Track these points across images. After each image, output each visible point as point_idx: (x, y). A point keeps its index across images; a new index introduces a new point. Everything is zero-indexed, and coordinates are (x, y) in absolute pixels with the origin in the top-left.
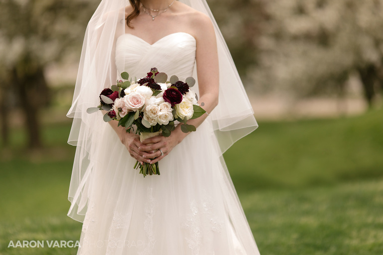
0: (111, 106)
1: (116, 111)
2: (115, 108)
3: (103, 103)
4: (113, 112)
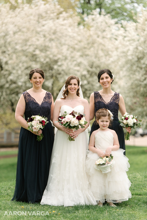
0: (61, 121)
1: (63, 122)
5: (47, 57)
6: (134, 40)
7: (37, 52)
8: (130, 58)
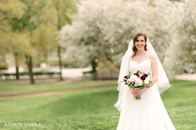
2: (127, 82)
3: (124, 80)
4: (127, 83)
5: (128, 25)
6: (182, 14)
7: (122, 23)
8: (179, 25)
